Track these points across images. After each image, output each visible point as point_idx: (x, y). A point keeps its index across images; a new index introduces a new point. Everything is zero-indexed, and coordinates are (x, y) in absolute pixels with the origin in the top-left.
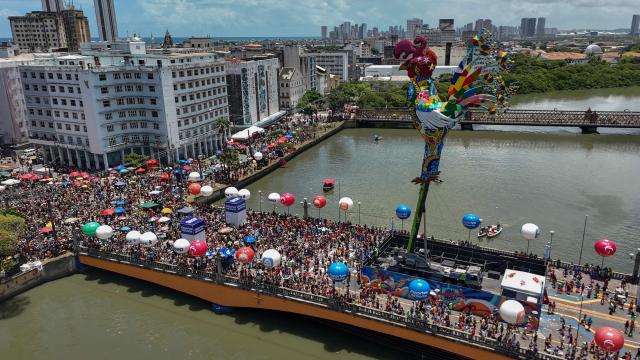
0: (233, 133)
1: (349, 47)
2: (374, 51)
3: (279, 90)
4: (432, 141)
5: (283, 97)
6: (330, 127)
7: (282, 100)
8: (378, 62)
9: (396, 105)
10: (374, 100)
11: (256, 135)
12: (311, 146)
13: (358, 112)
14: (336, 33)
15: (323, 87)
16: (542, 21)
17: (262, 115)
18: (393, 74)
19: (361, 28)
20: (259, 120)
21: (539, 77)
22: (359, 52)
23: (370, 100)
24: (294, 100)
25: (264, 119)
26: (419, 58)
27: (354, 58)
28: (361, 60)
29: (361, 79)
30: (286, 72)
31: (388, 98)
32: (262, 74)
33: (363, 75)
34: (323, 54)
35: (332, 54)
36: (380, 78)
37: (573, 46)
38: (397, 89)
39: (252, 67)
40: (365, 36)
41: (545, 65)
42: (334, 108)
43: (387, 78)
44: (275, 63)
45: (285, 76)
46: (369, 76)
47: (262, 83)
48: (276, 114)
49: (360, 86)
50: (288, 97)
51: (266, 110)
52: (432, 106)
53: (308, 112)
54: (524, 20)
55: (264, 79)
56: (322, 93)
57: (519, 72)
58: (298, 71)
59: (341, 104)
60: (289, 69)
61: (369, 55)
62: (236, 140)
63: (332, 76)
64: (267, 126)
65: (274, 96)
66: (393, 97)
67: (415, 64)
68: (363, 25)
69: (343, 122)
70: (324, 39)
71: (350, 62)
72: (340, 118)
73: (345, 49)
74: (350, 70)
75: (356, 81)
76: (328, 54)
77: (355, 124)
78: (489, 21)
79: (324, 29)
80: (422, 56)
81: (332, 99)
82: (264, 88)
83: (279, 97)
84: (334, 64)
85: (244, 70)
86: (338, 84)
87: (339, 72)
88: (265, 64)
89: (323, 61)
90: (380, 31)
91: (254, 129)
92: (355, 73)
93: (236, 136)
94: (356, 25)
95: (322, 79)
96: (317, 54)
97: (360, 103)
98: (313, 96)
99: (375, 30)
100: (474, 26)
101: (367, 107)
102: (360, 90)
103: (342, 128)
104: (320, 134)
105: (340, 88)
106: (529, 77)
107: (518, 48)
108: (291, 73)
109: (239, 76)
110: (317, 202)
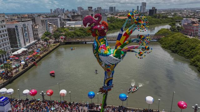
0: (13, 52)
1: (60, 16)
2: (68, 17)
3: (33, 32)
4: (109, 70)
5: (36, 35)
6: (55, 45)
7: (35, 36)
8: (70, 20)
9: (78, 36)
10: (70, 34)
11: (24, 52)
12: (48, 54)
13: (65, 39)
14: (55, 11)
15: (51, 30)
16: (115, 7)
17: (26, 43)
18: (76, 25)
19: (63, 10)
20: (25, 45)
21: (119, 24)
22: (63, 17)
23: (69, 34)
24: (40, 35)
25: (28, 44)
26: (99, 26)
27: (62, 20)
28: (64, 20)
29: (65, 26)
30: (36, 25)
31: (75, 33)
32: (25, 27)
33: (65, 25)
34: (50, 18)
35: (54, 18)
36: (71, 26)
37: (124, 14)
38: (78, 30)
39: (20, 25)
40: (65, 12)
41: (120, 20)
42: (56, 38)
43: (74, 26)
44: (31, 23)
45: (36, 27)
46: (67, 25)
47: (25, 31)
48: (33, 42)
49: (65, 29)
50: (38, 35)
51: (28, 41)
52: (108, 53)
53: (46, 40)
54: (110, 7)
55: (26, 29)
56: (51, 32)
57: (113, 23)
58: (41, 25)
59: (59, 37)
60: (37, 25)
61: (67, 18)
62: (14, 55)
63: (54, 26)
64: (29, 47)
65: (31, 35)
66: (77, 33)
67: (96, 29)
68: (64, 9)
69: (59, 43)
70: (51, 13)
71: (60, 21)
72: (58, 42)
73: (58, 16)
74: (61, 24)
75: (63, 27)
76: (52, 18)
77: (64, 43)
78: (100, 8)
79: (51, 10)
80: (100, 25)
81: (54, 35)
82: (27, 32)
83: (34, 35)
84: (55, 22)
85: (16, 26)
86: (57, 29)
87: (57, 25)
88: (26, 23)
89: (50, 21)
90: (69, 11)
91: (23, 49)
92: (62, 24)
93: (14, 53)
94: (62, 9)
95: (51, 27)
96: (48, 18)
97: (65, 35)
98: (47, 34)
99: (68, 10)
100: (97, 9)
101: (68, 37)
102: (65, 31)
103: (60, 45)
104: (51, 49)
105: (57, 30)
106: (116, 24)
107: (110, 15)
108: (38, 26)
109: (14, 29)
110: (48, 93)
